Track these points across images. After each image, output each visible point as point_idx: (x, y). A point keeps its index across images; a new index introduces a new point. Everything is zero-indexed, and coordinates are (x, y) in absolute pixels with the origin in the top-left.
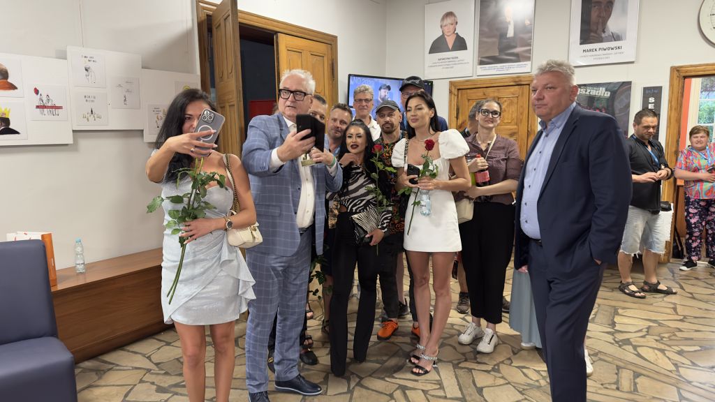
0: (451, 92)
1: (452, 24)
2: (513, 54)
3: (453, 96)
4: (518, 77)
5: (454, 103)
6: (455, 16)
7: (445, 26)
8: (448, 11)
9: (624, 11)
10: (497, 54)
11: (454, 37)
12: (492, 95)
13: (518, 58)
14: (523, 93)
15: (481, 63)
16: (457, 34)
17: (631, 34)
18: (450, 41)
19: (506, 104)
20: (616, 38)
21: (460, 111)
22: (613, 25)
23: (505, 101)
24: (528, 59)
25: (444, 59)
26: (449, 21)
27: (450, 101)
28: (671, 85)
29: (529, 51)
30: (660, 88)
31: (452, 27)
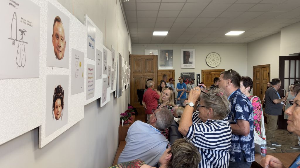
4: (170, 70)
9: (192, 57)
10: (164, 64)
14: (171, 74)
15: (160, 66)
17: (194, 62)
20: (191, 63)
22: (190, 60)
24: (172, 66)
28: (202, 73)
30: (200, 74)
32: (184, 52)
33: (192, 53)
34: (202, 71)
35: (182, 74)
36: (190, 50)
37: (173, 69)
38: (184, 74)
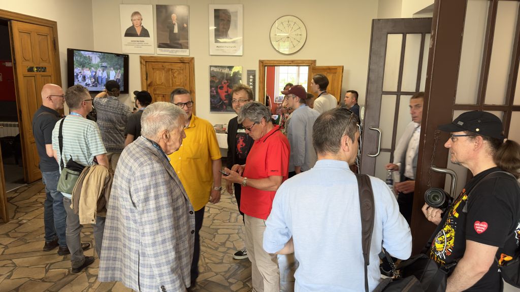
0: (141, 63)
1: (139, 20)
2: (178, 44)
3: (143, 66)
4: (182, 58)
5: (144, 70)
6: (140, 15)
7: (134, 20)
8: (136, 11)
9: (236, 26)
10: (168, 42)
11: (141, 28)
12: (167, 67)
13: (181, 46)
14: (185, 68)
15: (159, 46)
16: (142, 26)
18: (139, 32)
19: (176, 73)
21: (148, 75)
22: (231, 33)
23: (176, 72)
24: (187, 48)
25: (135, 41)
26: (136, 17)
27: (141, 68)
28: (259, 70)
29: (187, 43)
30: (255, 71)
31: (139, 21)
32: (216, 11)
33: (236, 16)
34: (261, 62)
35: (212, 69)
36: (230, 8)
37: (191, 56)
38: (215, 70)
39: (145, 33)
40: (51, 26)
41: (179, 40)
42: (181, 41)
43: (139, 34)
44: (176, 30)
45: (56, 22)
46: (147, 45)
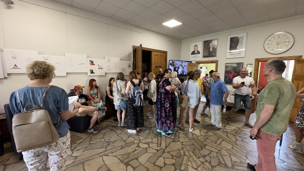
4: (213, 61)
10: (207, 55)
11: (197, 51)
13: (213, 56)
15: (203, 57)
18: (196, 52)
22: (238, 48)
24: (215, 56)
26: (196, 47)
29: (216, 54)
31: (196, 49)
32: (231, 38)
34: (257, 59)
35: (227, 64)
37: (217, 60)
38: (228, 65)
39: (198, 53)
40: (165, 53)
41: (212, 53)
42: (213, 54)
43: (196, 53)
44: (211, 50)
45: (167, 52)
46: (199, 57)
